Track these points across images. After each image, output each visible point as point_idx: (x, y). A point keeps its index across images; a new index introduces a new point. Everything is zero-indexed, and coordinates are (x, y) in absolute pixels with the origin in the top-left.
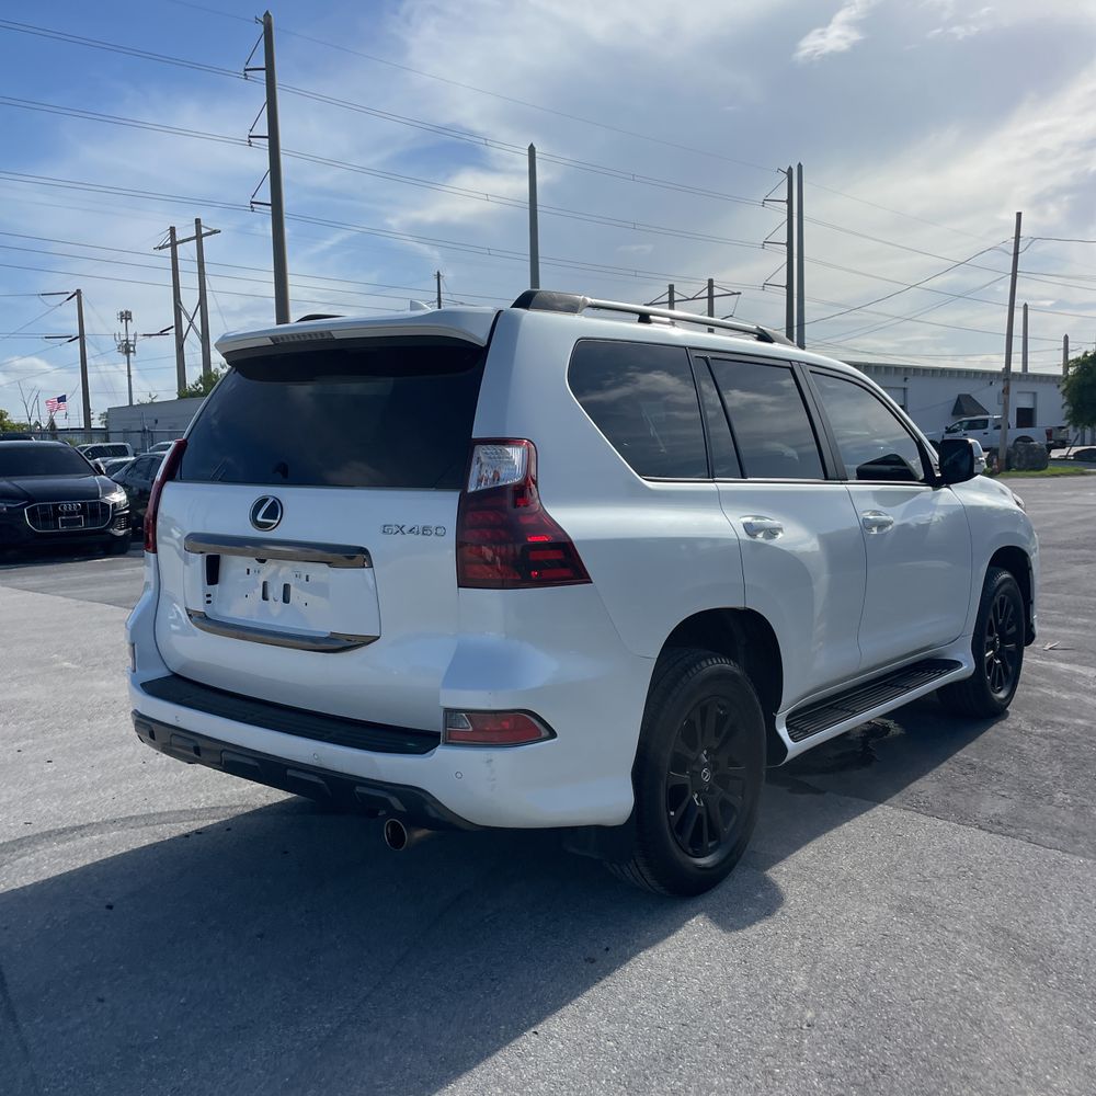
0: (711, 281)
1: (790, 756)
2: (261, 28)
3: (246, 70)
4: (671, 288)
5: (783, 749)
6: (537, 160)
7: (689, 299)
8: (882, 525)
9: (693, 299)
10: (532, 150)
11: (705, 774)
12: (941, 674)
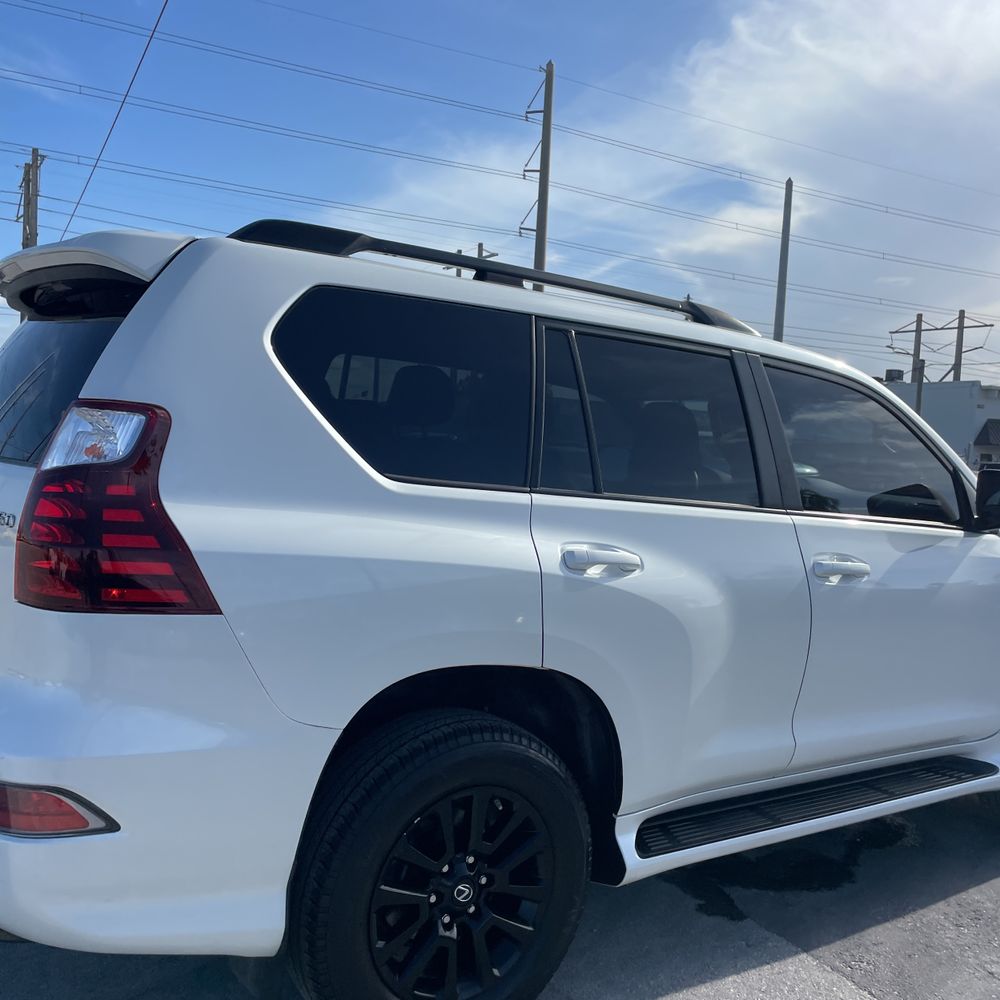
0: (962, 313)
1: (629, 878)
2: (543, 75)
3: (527, 112)
4: (920, 317)
5: (620, 867)
6: (794, 193)
7: (937, 329)
8: (849, 576)
9: (942, 329)
10: (789, 184)
11: (461, 892)
12: (960, 780)
